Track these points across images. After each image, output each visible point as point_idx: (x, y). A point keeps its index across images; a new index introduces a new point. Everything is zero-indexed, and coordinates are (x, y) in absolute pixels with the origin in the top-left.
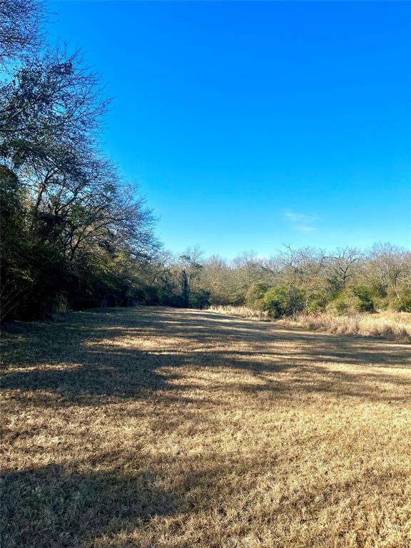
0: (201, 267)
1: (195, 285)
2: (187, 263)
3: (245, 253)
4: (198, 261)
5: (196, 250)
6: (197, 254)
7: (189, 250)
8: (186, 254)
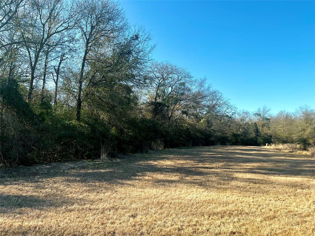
0: (269, 119)
1: (265, 131)
2: (259, 118)
3: (301, 108)
4: (267, 116)
5: (264, 109)
6: (265, 111)
7: (259, 110)
8: (258, 113)
